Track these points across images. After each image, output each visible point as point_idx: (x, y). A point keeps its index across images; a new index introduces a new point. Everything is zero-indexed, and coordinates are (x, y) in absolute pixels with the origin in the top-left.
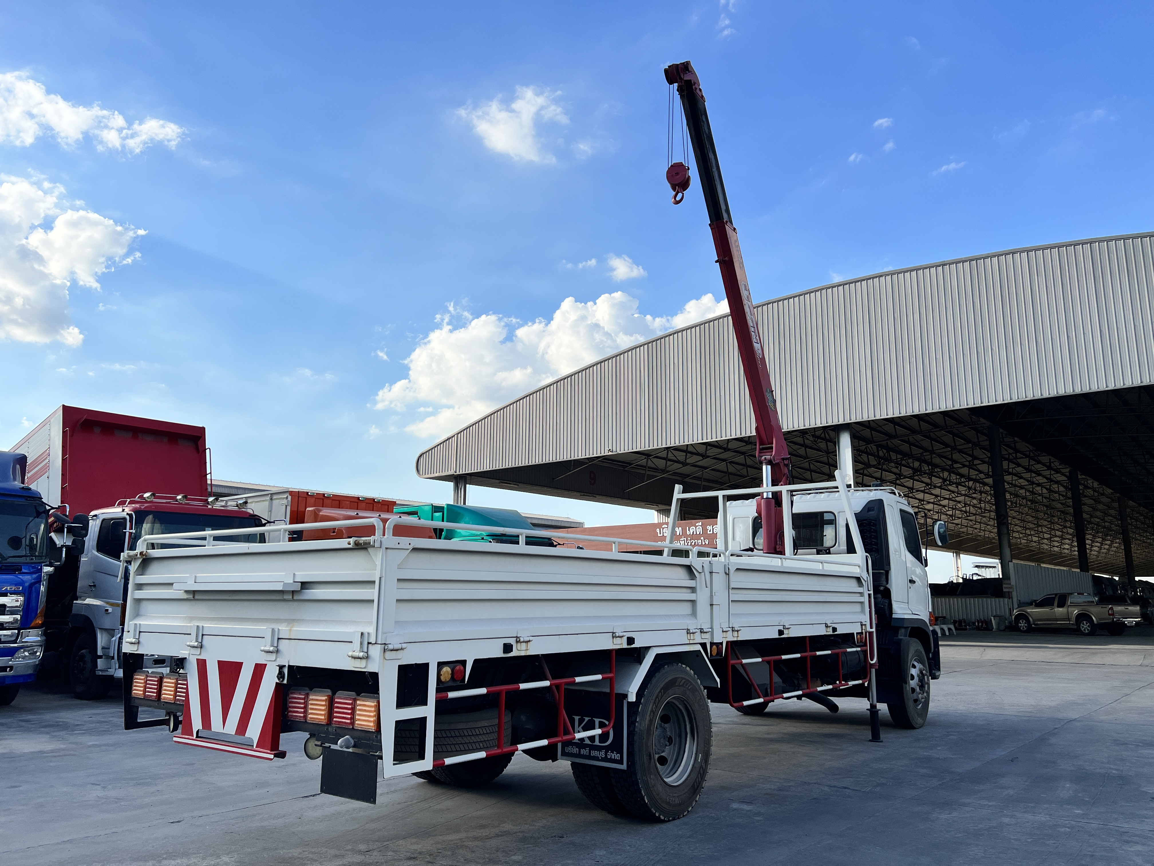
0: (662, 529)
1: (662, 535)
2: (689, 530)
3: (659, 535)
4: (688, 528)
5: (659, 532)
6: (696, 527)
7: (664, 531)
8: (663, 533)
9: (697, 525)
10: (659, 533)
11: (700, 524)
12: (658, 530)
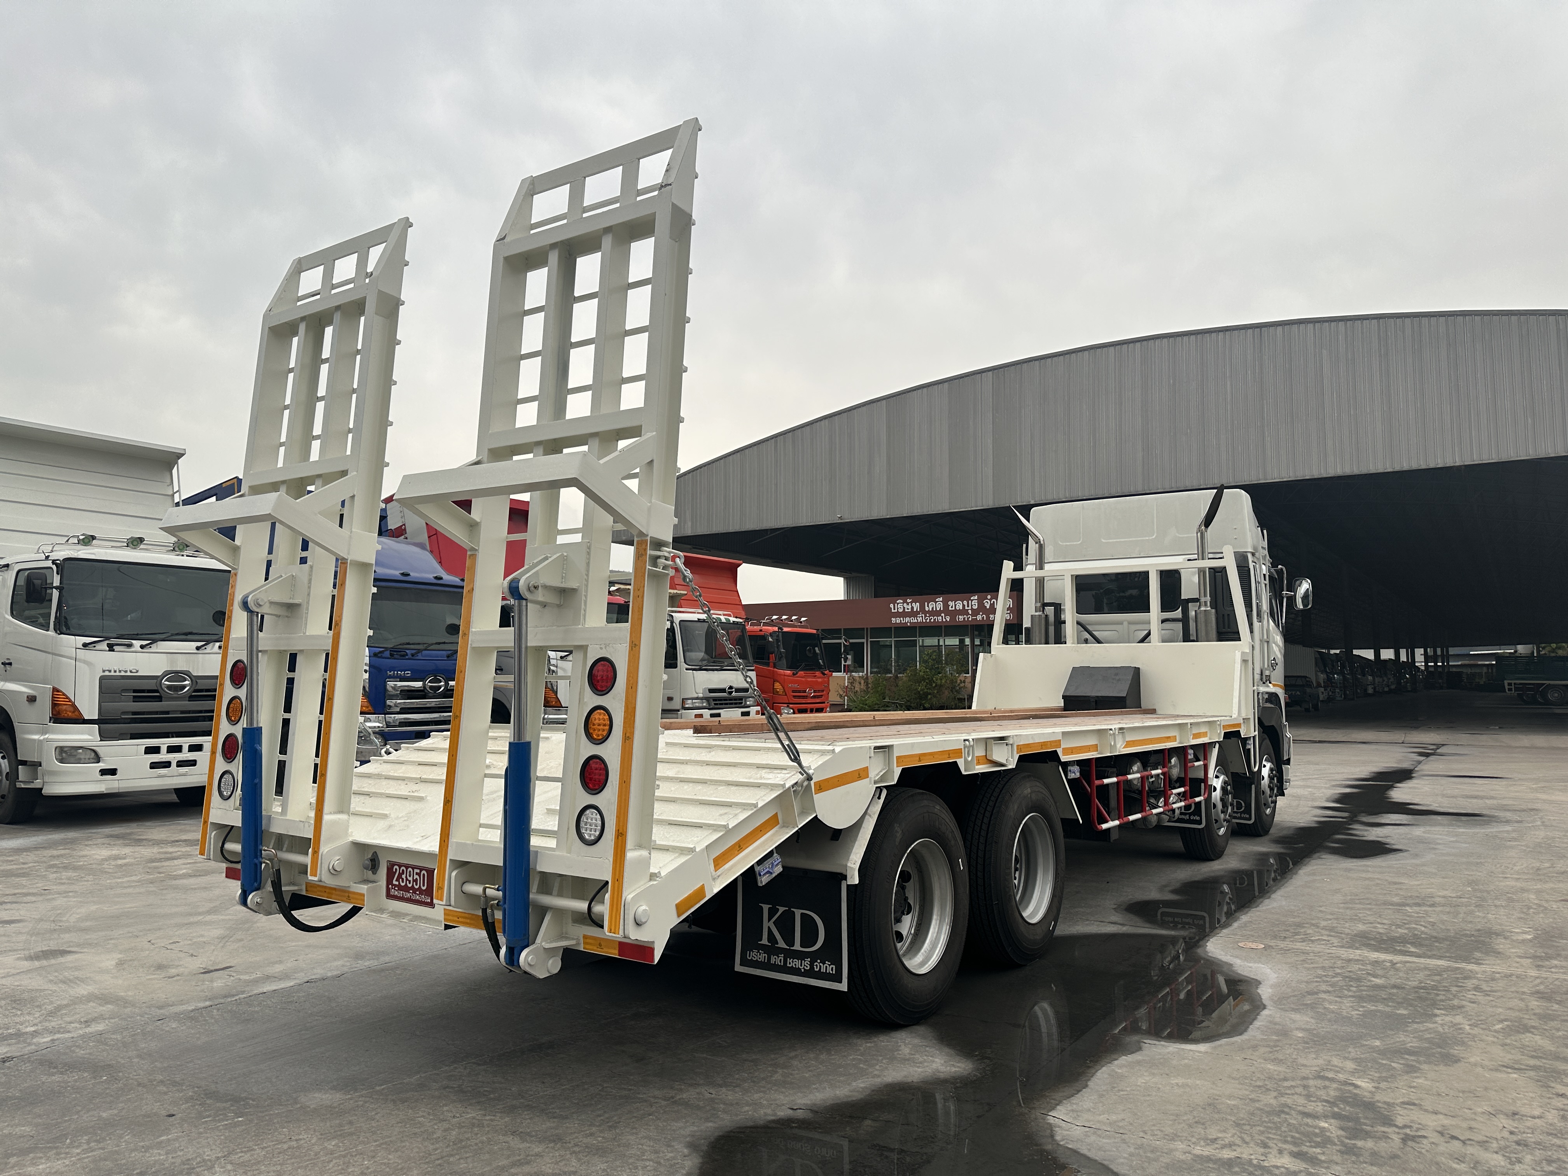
0: (896, 605)
2: (928, 606)
3: (893, 611)
4: (926, 604)
6: (936, 603)
7: (899, 607)
9: (937, 601)
11: (941, 599)
12: (892, 606)
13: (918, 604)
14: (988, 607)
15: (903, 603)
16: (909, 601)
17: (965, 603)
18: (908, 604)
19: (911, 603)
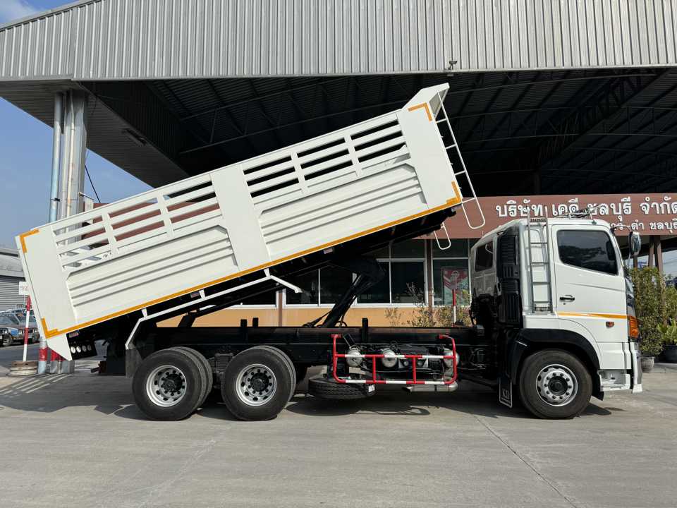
0: (505, 207)
1: (506, 215)
2: (557, 209)
3: (500, 215)
4: (553, 206)
5: (500, 210)
6: (568, 204)
7: (510, 209)
8: (508, 212)
9: (570, 201)
10: (500, 212)
11: (576, 200)
12: (499, 208)
13: (540, 206)
14: (647, 212)
15: (517, 205)
16: (526, 201)
17: (613, 206)
18: (525, 206)
19: (530, 204)
